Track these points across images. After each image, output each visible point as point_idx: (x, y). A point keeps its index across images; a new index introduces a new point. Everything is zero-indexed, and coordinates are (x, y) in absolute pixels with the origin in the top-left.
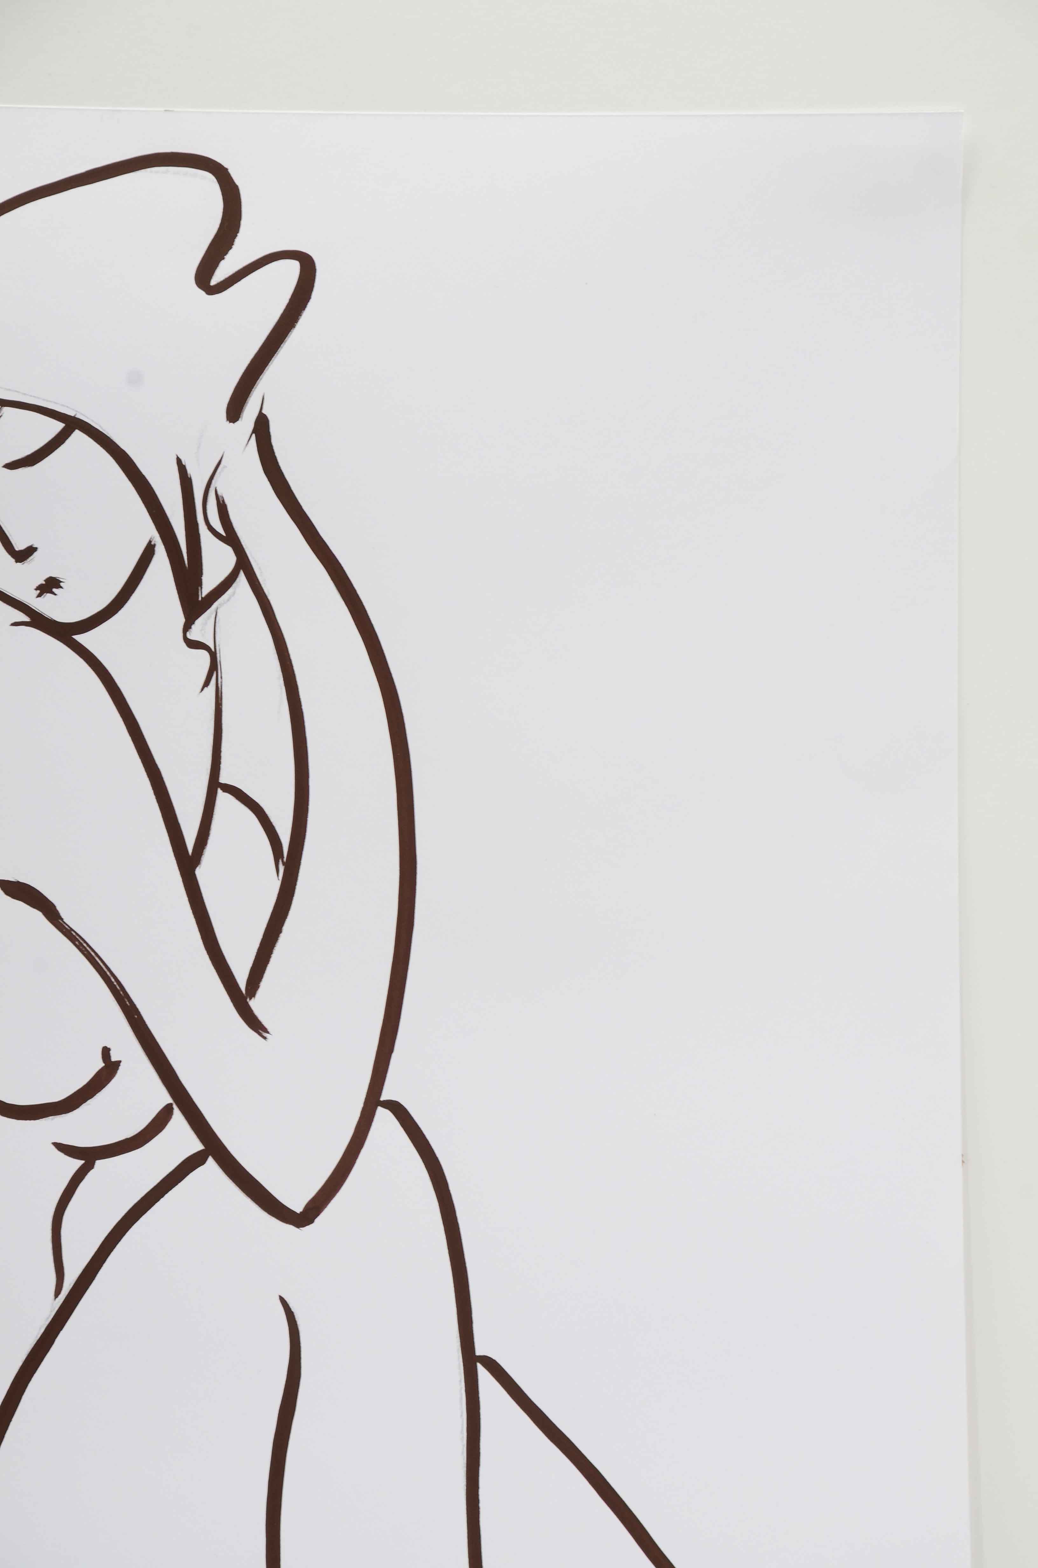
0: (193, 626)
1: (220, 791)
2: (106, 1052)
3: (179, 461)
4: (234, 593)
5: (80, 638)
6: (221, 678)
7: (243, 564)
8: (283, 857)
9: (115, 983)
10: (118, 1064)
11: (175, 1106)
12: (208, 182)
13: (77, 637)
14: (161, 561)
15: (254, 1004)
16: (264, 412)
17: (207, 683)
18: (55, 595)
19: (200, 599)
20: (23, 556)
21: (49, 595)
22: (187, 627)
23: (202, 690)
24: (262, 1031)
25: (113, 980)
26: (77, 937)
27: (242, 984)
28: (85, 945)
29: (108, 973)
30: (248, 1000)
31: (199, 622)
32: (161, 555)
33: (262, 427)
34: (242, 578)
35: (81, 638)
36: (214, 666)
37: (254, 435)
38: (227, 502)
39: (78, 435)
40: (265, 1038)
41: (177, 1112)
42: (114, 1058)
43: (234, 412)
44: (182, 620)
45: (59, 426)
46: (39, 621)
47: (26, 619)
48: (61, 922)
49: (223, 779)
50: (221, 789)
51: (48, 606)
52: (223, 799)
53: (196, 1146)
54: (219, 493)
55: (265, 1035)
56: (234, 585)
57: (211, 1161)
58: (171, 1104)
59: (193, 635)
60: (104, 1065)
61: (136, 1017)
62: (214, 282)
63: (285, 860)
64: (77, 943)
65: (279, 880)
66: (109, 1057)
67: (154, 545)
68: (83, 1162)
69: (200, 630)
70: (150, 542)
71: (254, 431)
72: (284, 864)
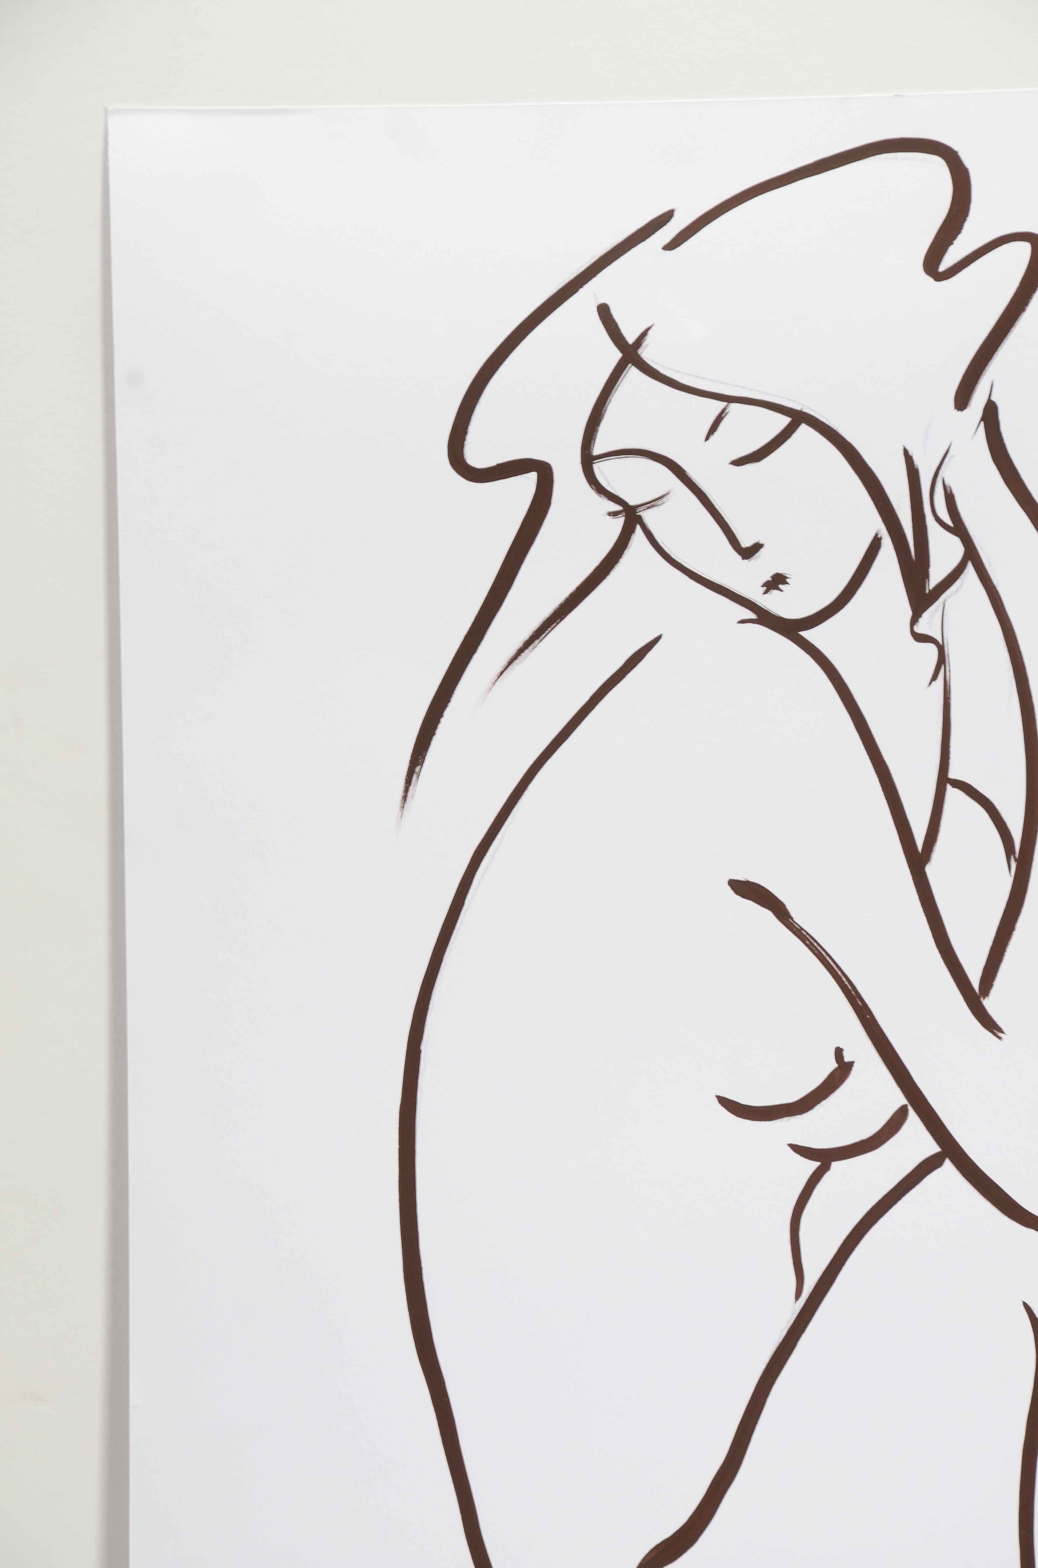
0: (920, 620)
1: (949, 787)
2: (839, 1052)
3: (906, 452)
4: (962, 585)
5: (805, 634)
6: (949, 671)
7: (971, 555)
8: (1014, 853)
9: (847, 983)
10: (851, 1065)
11: (910, 1108)
12: (938, 165)
13: (804, 634)
14: (888, 553)
15: (987, 1003)
16: (993, 398)
17: (934, 677)
18: (782, 591)
19: (927, 591)
20: (748, 553)
21: (775, 592)
22: (914, 621)
23: (930, 684)
24: (996, 1030)
25: (844, 980)
26: (808, 936)
27: (975, 983)
28: (815, 944)
29: (840, 973)
30: (982, 999)
31: (926, 615)
32: (887, 549)
33: (990, 415)
34: (970, 569)
35: (807, 634)
36: (942, 660)
37: (982, 424)
38: (955, 492)
39: (804, 430)
40: (1000, 1038)
41: (912, 1113)
42: (847, 1059)
43: (962, 400)
44: (908, 613)
45: (785, 420)
46: (765, 618)
47: (752, 616)
48: (791, 920)
49: (953, 774)
50: (951, 785)
51: (775, 603)
52: (953, 794)
53: (933, 1148)
54: (947, 483)
55: (1000, 1035)
56: (962, 576)
57: (948, 1164)
58: (906, 1106)
59: (920, 629)
60: (836, 1065)
61: (868, 1017)
62: (942, 268)
63: (1017, 856)
64: (808, 942)
65: (1011, 876)
66: (842, 1057)
67: (880, 539)
68: (818, 1164)
69: (928, 623)
70: (877, 535)
71: (983, 419)
72: (1016, 860)
